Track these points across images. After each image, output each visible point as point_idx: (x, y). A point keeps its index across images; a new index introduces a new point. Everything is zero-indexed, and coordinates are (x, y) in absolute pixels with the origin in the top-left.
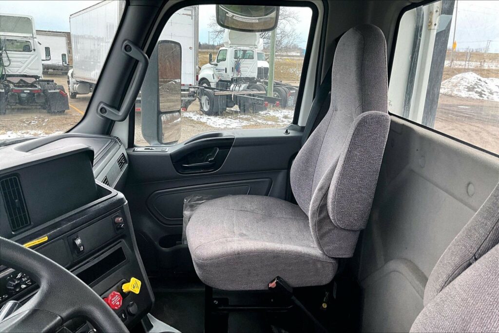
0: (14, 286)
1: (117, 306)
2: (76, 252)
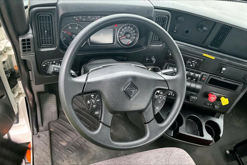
0: (188, 63)
1: (211, 100)
2: (219, 71)
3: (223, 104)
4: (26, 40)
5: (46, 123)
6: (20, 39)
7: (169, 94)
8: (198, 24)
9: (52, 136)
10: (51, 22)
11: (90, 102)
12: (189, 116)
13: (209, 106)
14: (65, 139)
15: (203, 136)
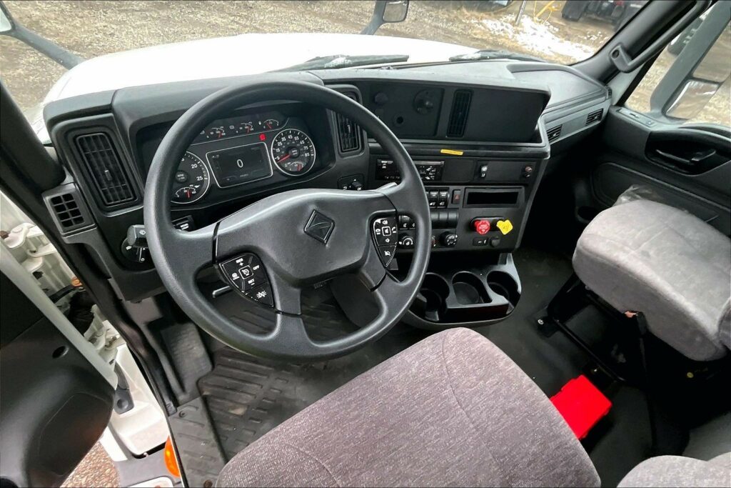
2: (478, 175)
3: (505, 232)
4: (62, 198)
5: (189, 384)
6: (47, 199)
7: (408, 244)
8: (414, 100)
9: (210, 404)
10: (111, 149)
11: (238, 275)
12: (455, 275)
13: (482, 244)
14: (240, 401)
15: (490, 301)
